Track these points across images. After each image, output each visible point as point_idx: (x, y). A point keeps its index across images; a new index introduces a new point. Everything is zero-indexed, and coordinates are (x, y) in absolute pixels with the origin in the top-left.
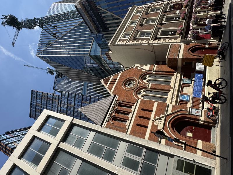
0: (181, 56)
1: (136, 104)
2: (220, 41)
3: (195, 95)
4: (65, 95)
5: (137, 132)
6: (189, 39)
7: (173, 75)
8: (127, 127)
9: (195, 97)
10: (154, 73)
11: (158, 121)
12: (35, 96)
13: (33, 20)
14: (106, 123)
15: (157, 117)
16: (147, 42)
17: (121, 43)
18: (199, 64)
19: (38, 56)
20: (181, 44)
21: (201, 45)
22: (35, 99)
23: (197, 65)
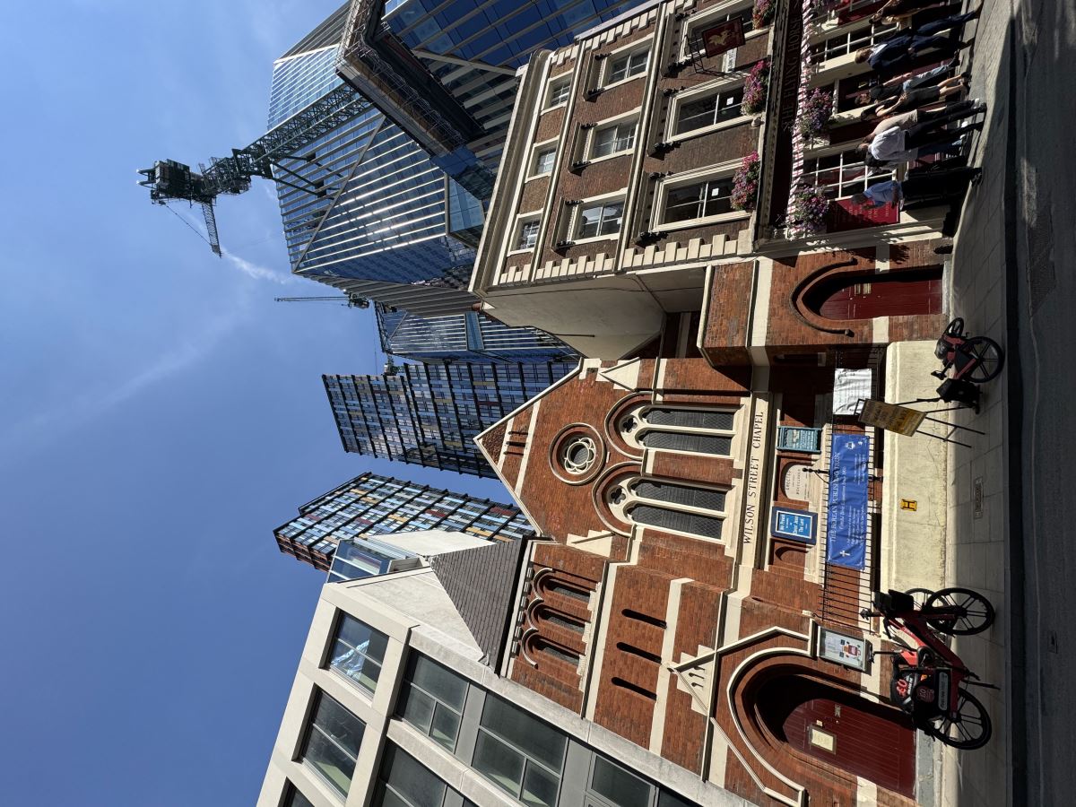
0: (759, 339)
1: (599, 585)
2: (949, 230)
3: (834, 552)
4: (418, 373)
5: (619, 715)
6: (790, 233)
7: (738, 406)
8: (582, 688)
9: (837, 562)
10: (659, 398)
11: (691, 675)
12: (338, 389)
13: (232, 159)
14: (512, 660)
15: (686, 659)
16: (609, 264)
17: (512, 276)
18: (850, 375)
19: (297, 271)
20: (758, 262)
21: (854, 262)
22: (342, 399)
23: (837, 382)
